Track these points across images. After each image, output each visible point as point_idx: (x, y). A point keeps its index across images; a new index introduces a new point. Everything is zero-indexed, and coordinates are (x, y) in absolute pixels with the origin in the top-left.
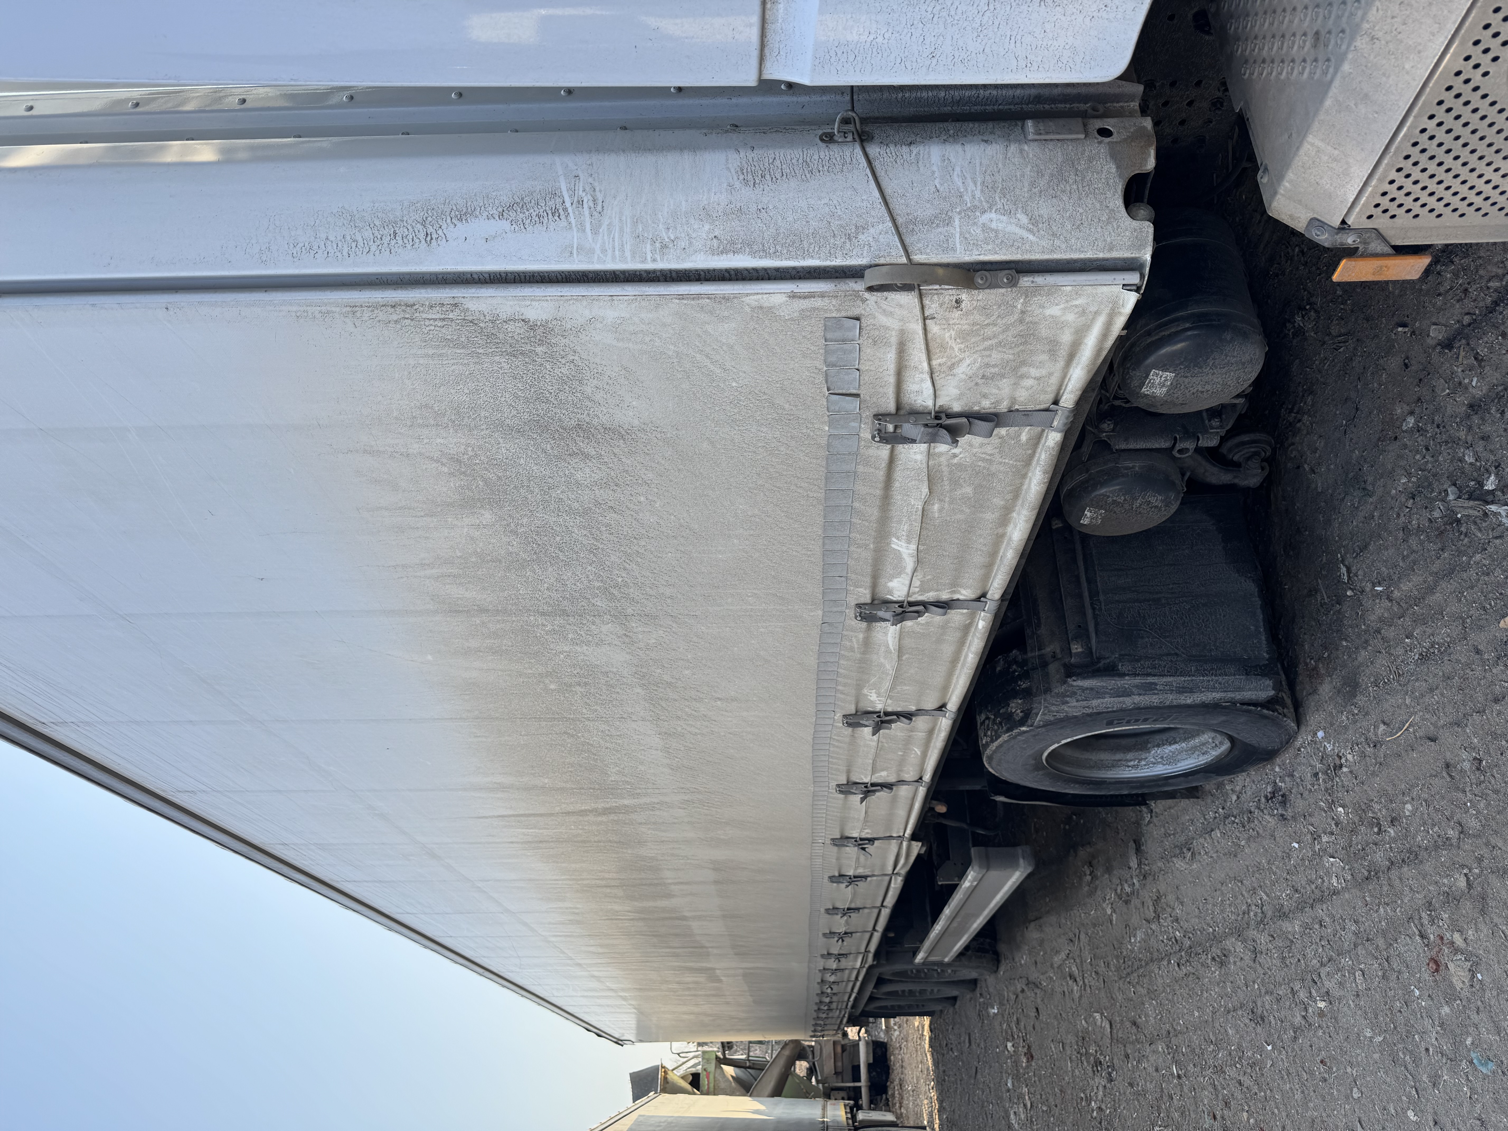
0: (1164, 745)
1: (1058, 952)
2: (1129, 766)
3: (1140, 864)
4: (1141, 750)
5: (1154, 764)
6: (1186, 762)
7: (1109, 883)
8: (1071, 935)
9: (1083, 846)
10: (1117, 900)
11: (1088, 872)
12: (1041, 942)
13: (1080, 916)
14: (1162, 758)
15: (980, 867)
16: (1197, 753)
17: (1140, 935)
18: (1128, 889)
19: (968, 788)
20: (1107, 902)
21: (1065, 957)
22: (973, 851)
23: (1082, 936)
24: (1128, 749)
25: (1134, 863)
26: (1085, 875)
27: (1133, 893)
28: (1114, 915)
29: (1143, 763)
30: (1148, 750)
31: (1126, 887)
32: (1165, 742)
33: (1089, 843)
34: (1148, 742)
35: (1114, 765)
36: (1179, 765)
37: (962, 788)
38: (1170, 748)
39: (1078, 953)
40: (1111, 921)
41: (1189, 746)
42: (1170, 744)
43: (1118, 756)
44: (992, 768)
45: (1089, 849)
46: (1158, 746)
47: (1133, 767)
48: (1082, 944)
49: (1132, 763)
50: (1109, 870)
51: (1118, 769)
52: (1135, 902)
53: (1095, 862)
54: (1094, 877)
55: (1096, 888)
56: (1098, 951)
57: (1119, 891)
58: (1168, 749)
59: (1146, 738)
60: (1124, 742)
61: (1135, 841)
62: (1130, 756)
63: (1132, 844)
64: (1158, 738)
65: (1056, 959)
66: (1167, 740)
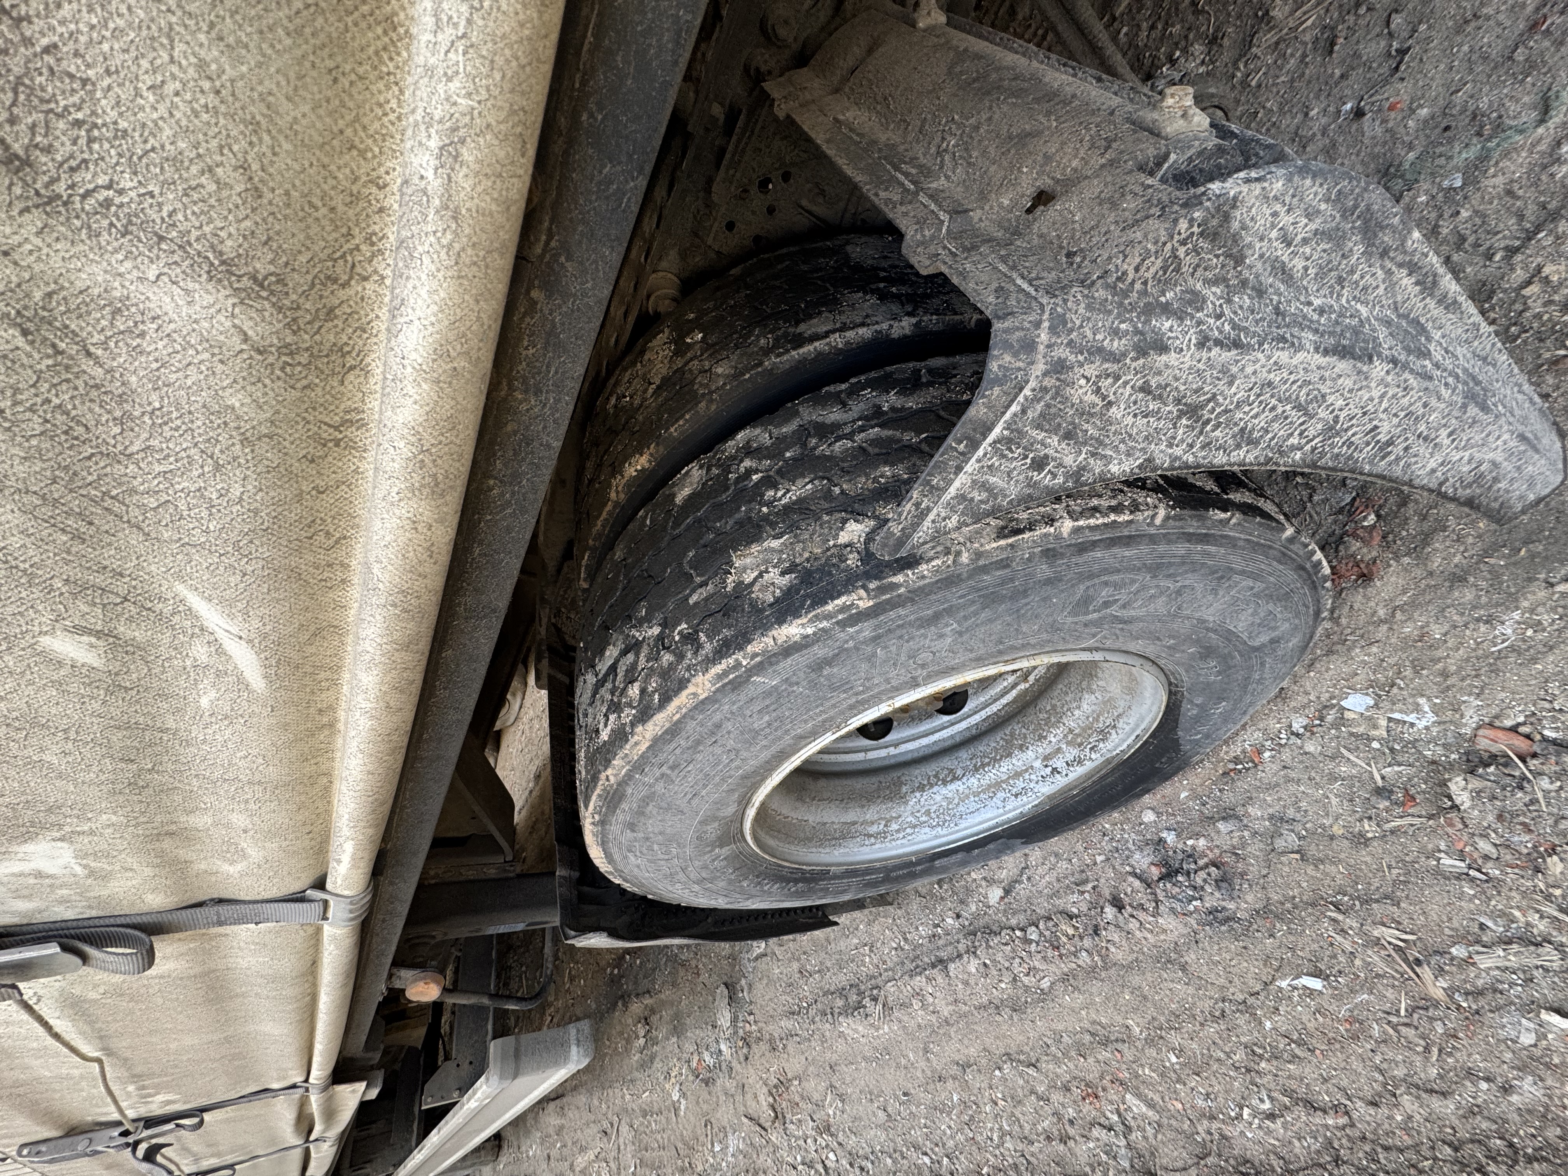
0: (932, 786)
1: (583, 1149)
2: (870, 836)
3: (735, 1020)
4: (891, 799)
5: (915, 827)
6: (977, 818)
7: (677, 1051)
8: (606, 1124)
9: (637, 995)
10: (691, 1078)
11: (642, 1033)
12: (560, 1130)
13: (623, 1097)
14: (928, 813)
15: (502, 1077)
16: (1001, 795)
17: (734, 1142)
18: (709, 1060)
19: (503, 929)
20: (673, 1080)
21: (592, 1157)
22: (494, 1047)
23: (624, 1129)
24: (868, 798)
25: (724, 1019)
26: (637, 1037)
27: (718, 1066)
28: (683, 1102)
29: (894, 826)
30: (903, 799)
31: (707, 1056)
32: (933, 780)
33: (648, 992)
34: (902, 784)
35: (844, 835)
36: (963, 824)
37: (492, 930)
38: (944, 791)
39: (614, 1154)
40: (676, 1111)
41: (985, 782)
42: (945, 783)
43: (851, 816)
44: (603, 844)
45: (648, 1001)
46: (921, 788)
47: (875, 836)
48: (621, 1140)
49: (873, 829)
50: (678, 1030)
51: (851, 843)
52: (723, 1082)
53: (654, 1019)
54: (651, 1040)
55: (652, 1059)
56: (648, 1154)
57: (694, 1064)
58: (941, 794)
59: (895, 774)
60: (859, 784)
61: (726, 985)
62: (871, 813)
63: (722, 990)
64: (918, 773)
65: (580, 1160)
66: (936, 776)
